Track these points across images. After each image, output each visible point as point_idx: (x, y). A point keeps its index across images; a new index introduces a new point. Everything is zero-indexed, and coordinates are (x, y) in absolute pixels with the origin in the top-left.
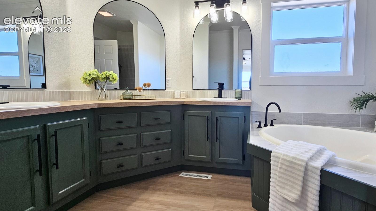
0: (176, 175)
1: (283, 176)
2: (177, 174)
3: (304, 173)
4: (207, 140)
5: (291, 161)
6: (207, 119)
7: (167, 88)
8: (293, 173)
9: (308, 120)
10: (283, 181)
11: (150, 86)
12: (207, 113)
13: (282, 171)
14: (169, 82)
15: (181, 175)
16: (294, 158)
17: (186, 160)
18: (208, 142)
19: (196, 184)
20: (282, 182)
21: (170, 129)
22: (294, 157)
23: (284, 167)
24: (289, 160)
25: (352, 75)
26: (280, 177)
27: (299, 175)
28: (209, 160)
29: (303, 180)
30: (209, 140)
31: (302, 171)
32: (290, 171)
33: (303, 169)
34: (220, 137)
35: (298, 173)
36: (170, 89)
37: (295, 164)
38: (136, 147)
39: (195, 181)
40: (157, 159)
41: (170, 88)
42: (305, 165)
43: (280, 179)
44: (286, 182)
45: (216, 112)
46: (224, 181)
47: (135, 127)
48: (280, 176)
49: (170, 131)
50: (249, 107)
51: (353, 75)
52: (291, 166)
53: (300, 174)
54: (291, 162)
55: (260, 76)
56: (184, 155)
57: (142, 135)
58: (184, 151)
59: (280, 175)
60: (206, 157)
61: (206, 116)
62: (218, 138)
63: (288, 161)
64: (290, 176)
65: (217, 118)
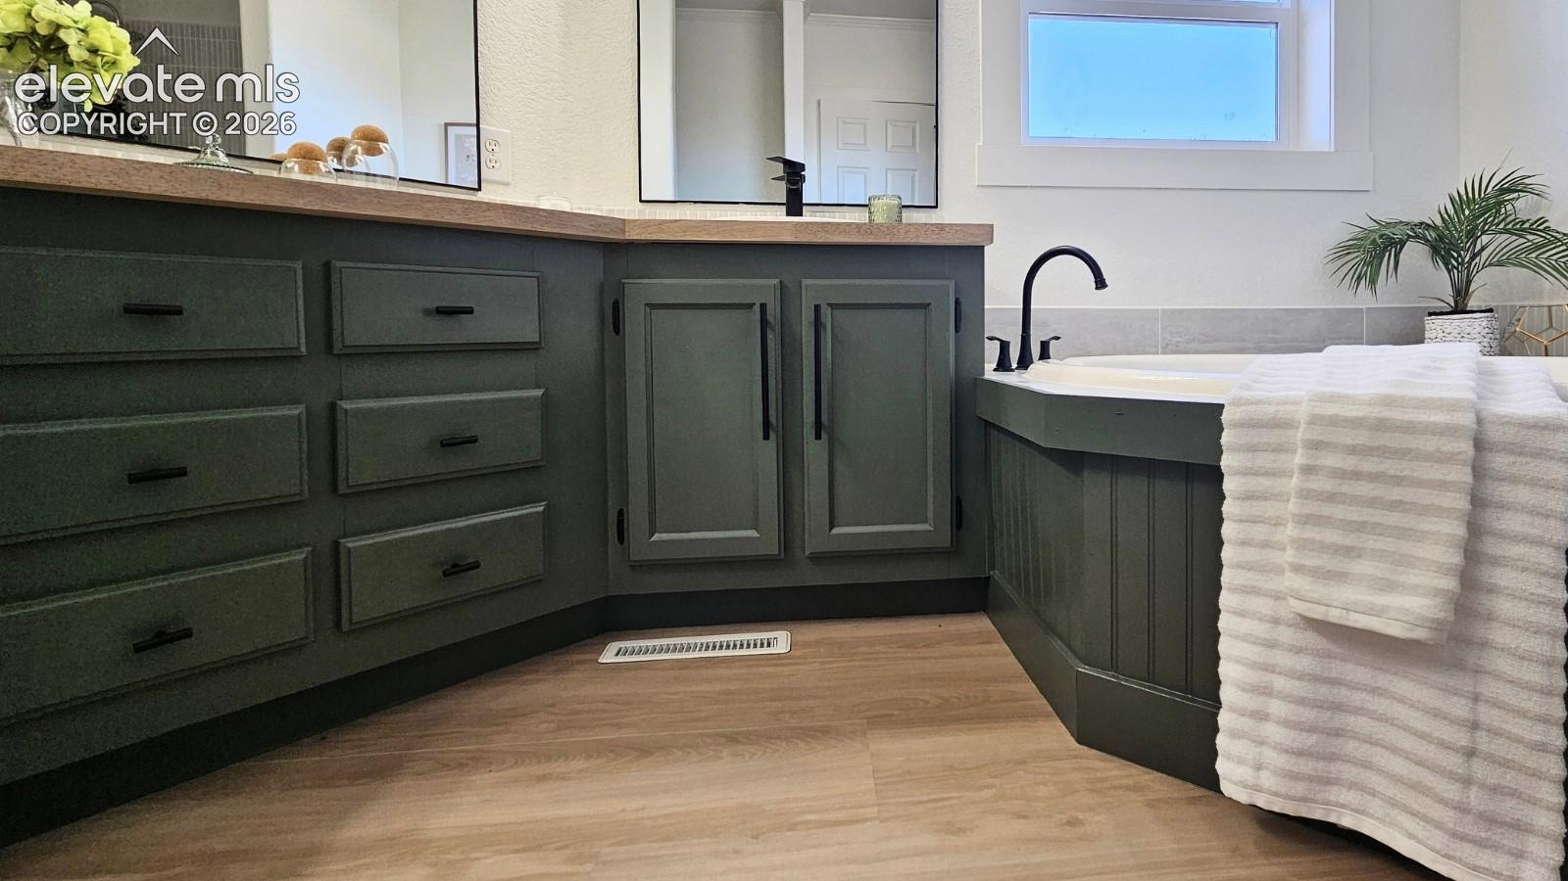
0: (579, 662)
1: (1326, 510)
2: (583, 653)
3: (1474, 468)
4: (766, 437)
5: (1376, 418)
6: (764, 323)
7: (487, 181)
8: (1398, 481)
9: (1180, 337)
10: (1332, 536)
11: (382, 145)
12: (761, 287)
13: (1320, 484)
14: (496, 149)
15: (609, 656)
16: (1388, 401)
17: (638, 567)
18: (769, 451)
19: (719, 687)
20: (1324, 548)
21: (538, 386)
22: (1388, 397)
23: (1331, 460)
24: (1361, 414)
25: (1333, 150)
26: (1305, 523)
27: (1443, 485)
28: (773, 548)
29: (1468, 507)
30: (772, 436)
31: (1462, 457)
32: (1375, 477)
33: (1466, 448)
34: (831, 420)
35: (1436, 473)
36: (506, 188)
37: (1409, 428)
38: (298, 498)
39: (705, 673)
40: (456, 569)
41: (508, 184)
42: (1475, 426)
43: (1311, 533)
44: (1349, 540)
45: (806, 282)
46: (867, 650)
47: (285, 358)
48: (1308, 516)
49: (539, 392)
50: (977, 252)
51: (1336, 151)
52: (1378, 448)
53: (1449, 478)
54: (1380, 425)
55: (981, 144)
56: (621, 538)
57: (340, 416)
58: (621, 513)
59: (1305, 511)
60: (756, 535)
61: (750, 306)
62: (824, 419)
63: (1356, 423)
64: (1372, 503)
65: (817, 308)
